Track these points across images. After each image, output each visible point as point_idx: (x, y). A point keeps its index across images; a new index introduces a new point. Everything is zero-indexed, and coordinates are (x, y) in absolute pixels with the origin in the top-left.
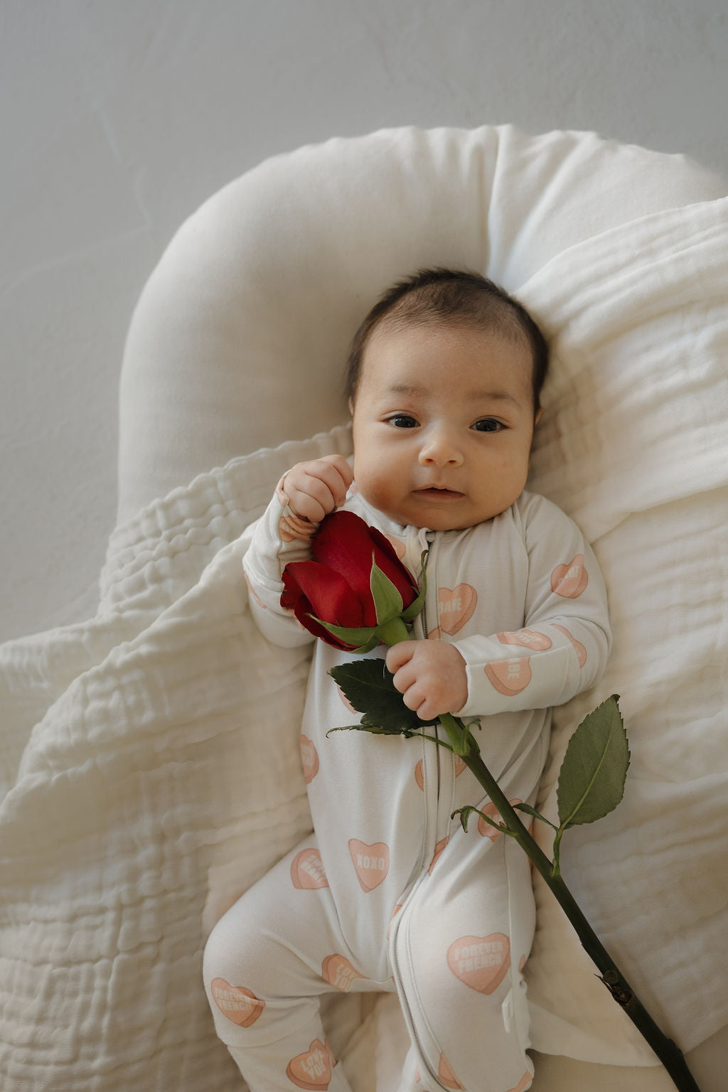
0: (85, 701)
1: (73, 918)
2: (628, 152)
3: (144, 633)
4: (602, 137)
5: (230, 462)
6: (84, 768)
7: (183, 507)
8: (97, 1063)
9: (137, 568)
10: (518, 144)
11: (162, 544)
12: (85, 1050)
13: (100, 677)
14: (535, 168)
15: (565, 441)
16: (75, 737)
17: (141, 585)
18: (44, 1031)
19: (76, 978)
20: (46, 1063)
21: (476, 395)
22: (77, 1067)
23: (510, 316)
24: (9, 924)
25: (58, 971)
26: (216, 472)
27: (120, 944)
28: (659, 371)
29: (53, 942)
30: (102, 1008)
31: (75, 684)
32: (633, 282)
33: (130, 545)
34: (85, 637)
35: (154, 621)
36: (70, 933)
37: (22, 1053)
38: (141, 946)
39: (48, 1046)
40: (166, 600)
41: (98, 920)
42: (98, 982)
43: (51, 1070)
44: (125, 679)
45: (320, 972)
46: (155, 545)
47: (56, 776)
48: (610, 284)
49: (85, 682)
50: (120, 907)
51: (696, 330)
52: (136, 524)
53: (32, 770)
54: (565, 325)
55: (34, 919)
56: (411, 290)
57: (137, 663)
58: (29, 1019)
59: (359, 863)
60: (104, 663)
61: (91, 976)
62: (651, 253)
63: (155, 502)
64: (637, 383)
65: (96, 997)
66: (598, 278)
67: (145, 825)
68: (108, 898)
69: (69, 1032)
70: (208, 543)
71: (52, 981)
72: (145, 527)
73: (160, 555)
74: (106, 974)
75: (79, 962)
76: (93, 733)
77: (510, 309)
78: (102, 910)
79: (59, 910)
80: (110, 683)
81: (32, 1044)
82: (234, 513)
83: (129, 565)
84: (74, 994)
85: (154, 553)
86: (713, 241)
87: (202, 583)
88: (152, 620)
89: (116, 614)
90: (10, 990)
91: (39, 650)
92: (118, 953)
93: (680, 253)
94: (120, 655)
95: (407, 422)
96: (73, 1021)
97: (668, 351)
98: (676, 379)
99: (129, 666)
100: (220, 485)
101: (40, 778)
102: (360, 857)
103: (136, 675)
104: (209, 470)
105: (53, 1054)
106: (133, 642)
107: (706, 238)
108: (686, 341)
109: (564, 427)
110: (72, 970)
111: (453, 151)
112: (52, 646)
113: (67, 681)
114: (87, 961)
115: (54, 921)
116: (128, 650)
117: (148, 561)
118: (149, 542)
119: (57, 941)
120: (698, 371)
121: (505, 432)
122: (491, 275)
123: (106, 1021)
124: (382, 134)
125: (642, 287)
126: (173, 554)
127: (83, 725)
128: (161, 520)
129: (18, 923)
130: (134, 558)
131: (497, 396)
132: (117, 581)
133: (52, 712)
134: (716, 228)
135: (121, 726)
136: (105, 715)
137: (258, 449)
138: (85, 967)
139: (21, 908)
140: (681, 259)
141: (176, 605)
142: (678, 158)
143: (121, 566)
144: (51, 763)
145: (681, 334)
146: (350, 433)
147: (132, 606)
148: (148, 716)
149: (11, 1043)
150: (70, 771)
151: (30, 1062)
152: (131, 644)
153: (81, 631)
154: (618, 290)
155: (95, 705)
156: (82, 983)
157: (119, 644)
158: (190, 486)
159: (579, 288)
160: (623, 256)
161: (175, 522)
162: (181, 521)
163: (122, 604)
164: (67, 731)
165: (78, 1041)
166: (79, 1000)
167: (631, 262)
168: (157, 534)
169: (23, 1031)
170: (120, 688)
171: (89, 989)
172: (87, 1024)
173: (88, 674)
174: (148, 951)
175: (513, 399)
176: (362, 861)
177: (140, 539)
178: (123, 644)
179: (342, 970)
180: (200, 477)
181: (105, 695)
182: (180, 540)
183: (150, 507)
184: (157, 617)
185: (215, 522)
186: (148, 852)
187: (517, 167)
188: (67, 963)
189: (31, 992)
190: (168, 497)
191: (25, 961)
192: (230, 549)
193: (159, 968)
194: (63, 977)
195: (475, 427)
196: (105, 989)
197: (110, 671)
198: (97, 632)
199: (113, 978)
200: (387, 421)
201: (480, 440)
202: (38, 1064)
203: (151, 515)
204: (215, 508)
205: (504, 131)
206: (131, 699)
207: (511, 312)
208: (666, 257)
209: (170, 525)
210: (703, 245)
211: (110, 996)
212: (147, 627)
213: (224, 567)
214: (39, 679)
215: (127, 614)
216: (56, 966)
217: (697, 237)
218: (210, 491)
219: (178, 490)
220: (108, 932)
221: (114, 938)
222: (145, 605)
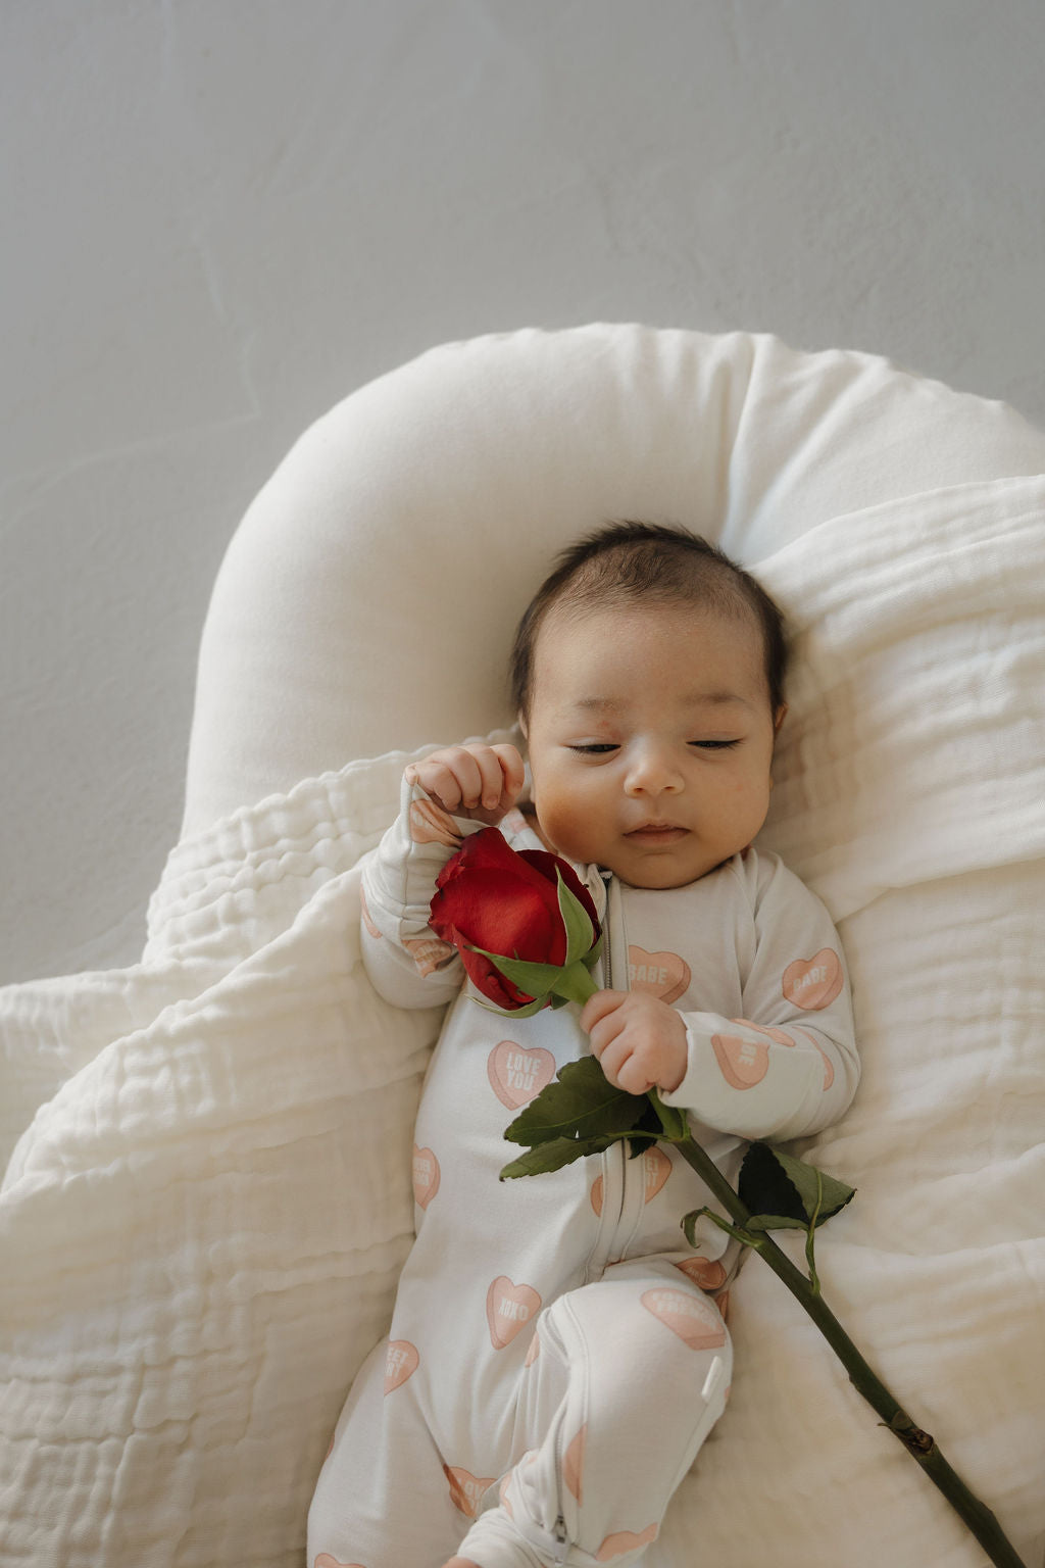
0: (121, 1077)
1: (74, 1378)
2: (928, 390)
3: (211, 991)
4: (896, 366)
5: (346, 767)
6: (110, 1169)
7: (278, 822)
9: (206, 900)
10: (777, 367)
11: (245, 870)
12: (74, 1560)
13: (144, 1046)
14: (799, 402)
15: (809, 779)
16: (101, 1125)
17: (211, 924)
18: (20, 1531)
19: (71, 1461)
25: (46, 1449)
26: (328, 778)
27: (137, 1418)
28: (942, 697)
29: (43, 1410)
30: (105, 1505)
31: (108, 1053)
32: (915, 575)
33: (201, 867)
34: (127, 988)
35: (225, 976)
36: (67, 1398)
38: (166, 1424)
39: (25, 1552)
40: (243, 947)
41: (109, 1383)
42: (101, 1470)
44: (180, 1052)
46: (236, 870)
47: (70, 1178)
48: (886, 573)
49: (123, 1051)
50: (142, 1368)
51: (994, 648)
52: (211, 840)
53: (35, 1168)
54: (821, 619)
55: (18, 1377)
57: (200, 1030)
60: (152, 1027)
61: (93, 1460)
62: (942, 539)
63: (241, 811)
64: (911, 711)
65: (96, 1489)
66: (870, 563)
67: (187, 1256)
68: (126, 1354)
69: (57, 1533)
70: (309, 875)
71: (37, 1463)
72: (223, 844)
73: (242, 885)
74: (114, 1458)
75: (78, 1440)
76: (127, 1123)
78: (116, 1370)
79: (58, 1365)
80: (159, 1055)
82: (348, 837)
83: (197, 895)
84: (67, 1483)
85: (234, 881)
87: (298, 928)
88: (223, 974)
89: (172, 961)
91: (59, 1000)
92: (133, 1430)
93: (982, 543)
94: (175, 1017)
96: (62, 1520)
97: (955, 673)
98: (961, 711)
99: (185, 1035)
100: (332, 797)
101: (47, 1178)
103: (195, 1047)
104: (319, 774)
106: (197, 999)
108: (980, 662)
109: (808, 759)
110: (67, 1450)
111: (689, 364)
112: (79, 996)
113: (94, 1048)
114: (88, 1438)
115: (46, 1380)
116: (187, 1012)
117: (224, 891)
119: (49, 1409)
120: (994, 703)
123: (108, 1523)
124: (595, 331)
125: (927, 583)
126: (260, 885)
127: (115, 1110)
128: (246, 835)
130: (205, 885)
132: (177, 914)
133: (69, 1090)
135: (168, 1115)
136: (147, 1099)
137: (388, 752)
138: (84, 1447)
140: (983, 551)
141: (259, 954)
142: (994, 405)
143: (185, 895)
144: (65, 1159)
145: (973, 652)
147: (197, 952)
148: (206, 1106)
150: (90, 1172)
152: (193, 1003)
153: (123, 980)
154: (895, 583)
155: (133, 1084)
156: (79, 1470)
157: (173, 1003)
158: (291, 794)
159: (843, 573)
160: (904, 539)
161: (265, 842)
162: (274, 840)
163: (182, 948)
164: (92, 1117)
165: (67, 1548)
166: (73, 1491)
167: (915, 546)
168: (240, 855)
170: (172, 1064)
171: (88, 1478)
172: (82, 1525)
173: (128, 1039)
174: (175, 1434)
177: (216, 860)
178: (180, 1003)
180: (305, 783)
181: (149, 1071)
182: (271, 867)
183: (233, 817)
184: (231, 969)
185: (322, 846)
186: (187, 1294)
187: (776, 398)
188: (60, 1440)
189: (7, 1476)
190: (259, 807)
192: (336, 885)
193: (188, 1456)
194: (53, 1458)
196: (110, 1480)
197: (162, 1039)
198: (144, 983)
199: (122, 1465)
203: (234, 828)
204: (323, 827)
205: (763, 342)
206: (185, 1080)
208: (961, 547)
209: (259, 845)
211: (116, 1489)
212: (216, 981)
213: (328, 907)
214: (53, 1041)
215: (189, 962)
216: (43, 1442)
217: (1007, 523)
218: (317, 804)
219: (274, 798)
220: (120, 1402)
221: (130, 1412)
222: (215, 952)
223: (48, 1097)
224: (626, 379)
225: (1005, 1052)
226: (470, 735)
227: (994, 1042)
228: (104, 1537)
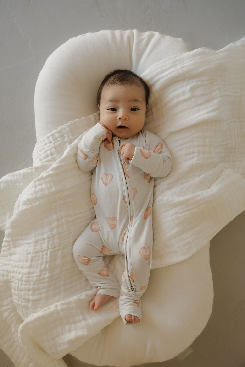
0: (36, 187)
1: (36, 242)
2: (168, 38)
4: (161, 34)
5: (68, 123)
6: (37, 203)
7: (57, 135)
8: (47, 276)
9: (45, 152)
10: (139, 36)
11: (52, 145)
12: (43, 273)
13: (39, 180)
14: (144, 42)
15: (154, 115)
16: (34, 196)
17: (47, 156)
18: (31, 270)
19: (39, 256)
20: (33, 277)
21: (130, 101)
22: (41, 277)
23: (138, 81)
24: (17, 246)
25: (33, 255)
26: (65, 126)
27: (49, 247)
28: (178, 96)
29: (31, 248)
30: (46, 263)
31: (32, 182)
32: (171, 73)
33: (43, 146)
34: (33, 170)
36: (36, 246)
37: (27, 275)
38: (55, 247)
39: (33, 273)
40: (55, 160)
41: (43, 242)
42: (45, 257)
43: (35, 278)
44: (46, 180)
45: (101, 250)
46: (50, 145)
47: (29, 206)
48: (165, 74)
49: (35, 182)
50: (49, 238)
51: (186, 85)
52: (44, 140)
53: (23, 205)
54: (154, 84)
55: (25, 244)
56: (112, 76)
57: (49, 176)
58: (27, 267)
59: (110, 222)
60: (40, 176)
61: (43, 255)
62: (175, 66)
63: (49, 134)
64: (172, 99)
65: (44, 260)
66: (162, 72)
67: (54, 217)
68: (45, 236)
69: (38, 269)
70: (64, 145)
71: (32, 258)
72: (47, 141)
73: (52, 148)
74: (47, 254)
75: (39, 252)
76: (39, 194)
77: (138, 79)
78: (44, 239)
79: (32, 240)
80: (42, 181)
81: (29, 273)
83: (43, 151)
84: (39, 260)
85: (50, 147)
86: (190, 63)
87: (65, 154)
88: (51, 165)
89: (41, 164)
90: (20, 261)
91: (20, 175)
92: (49, 249)
93: (182, 66)
94: (44, 174)
95: (114, 110)
96: (39, 267)
97: (180, 91)
98: (182, 98)
99: (47, 177)
100: (67, 129)
101: (25, 207)
102: (109, 221)
103: (49, 179)
104: (63, 125)
105: (35, 275)
106: (48, 170)
107: (188, 62)
108: (184, 88)
109: (154, 111)
110: (38, 254)
111: (122, 37)
112: (24, 173)
113: (28, 183)
114: (41, 252)
115: (31, 243)
116: (46, 173)
117: (49, 150)
118: (48, 145)
119: (32, 248)
120: (187, 96)
121: (138, 111)
122: (133, 71)
123: (48, 265)
124: (102, 32)
125: (173, 74)
126: (55, 148)
127: (36, 193)
128: (51, 139)
129: (20, 246)
130: (45, 149)
131: (136, 100)
132: (40, 155)
133: (25, 191)
134: (191, 59)
135: (46, 192)
136: (42, 190)
137: (76, 119)
138: (41, 253)
139: (21, 242)
140: (183, 67)
141: (58, 161)
142: (180, 39)
143: (41, 151)
144: (28, 203)
145: (183, 87)
146: (99, 114)
147: (46, 162)
148: (53, 189)
149: (23, 274)
150: (33, 205)
151: (29, 277)
152: (47, 171)
153: (32, 169)
154: (167, 75)
155: (38, 187)
156: (40, 257)
157: (43, 171)
158: (58, 130)
159: (157, 75)
160: (168, 66)
161: (55, 139)
162: (57, 139)
163: (43, 161)
164: (32, 194)
165: (41, 271)
166: (40, 261)
167: (170, 68)
168: (50, 143)
169: (26, 270)
170: (45, 182)
171: (42, 258)
172: (43, 267)
173: (36, 179)
174: (57, 248)
175: (140, 101)
176: (111, 222)
177: (46, 144)
178: (45, 171)
179: (106, 250)
180: (61, 127)
181: (41, 185)
182: (57, 144)
184: (53, 164)
185: (66, 139)
186: (55, 224)
187: (139, 42)
188: (36, 253)
189: (27, 261)
190: (52, 133)
191: (24, 254)
192: (71, 146)
193: (60, 252)
194: (35, 256)
195: (131, 110)
196: (47, 258)
197: (42, 178)
198: (37, 169)
199: (48, 255)
200: (109, 109)
201: (132, 113)
202: (31, 277)
203: (48, 138)
204: (66, 135)
205: (135, 31)
206: (48, 185)
207: (138, 80)
208: (179, 67)
209: (54, 140)
210: (188, 64)
211: (48, 259)
212: (51, 167)
213: (70, 150)
214: (20, 183)
215: (45, 164)
216: (33, 254)
217: (186, 61)
218: (64, 131)
219: (55, 131)
220: (46, 244)
221: (48, 246)
222: (49, 161)
223: (21, 193)
224: (110, 41)
225: (196, 159)
226: (91, 114)
227: (193, 157)
228: (48, 268)
